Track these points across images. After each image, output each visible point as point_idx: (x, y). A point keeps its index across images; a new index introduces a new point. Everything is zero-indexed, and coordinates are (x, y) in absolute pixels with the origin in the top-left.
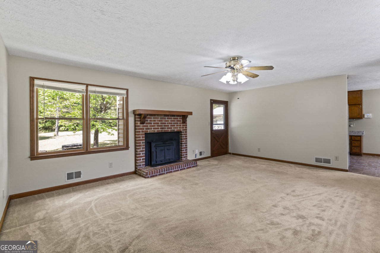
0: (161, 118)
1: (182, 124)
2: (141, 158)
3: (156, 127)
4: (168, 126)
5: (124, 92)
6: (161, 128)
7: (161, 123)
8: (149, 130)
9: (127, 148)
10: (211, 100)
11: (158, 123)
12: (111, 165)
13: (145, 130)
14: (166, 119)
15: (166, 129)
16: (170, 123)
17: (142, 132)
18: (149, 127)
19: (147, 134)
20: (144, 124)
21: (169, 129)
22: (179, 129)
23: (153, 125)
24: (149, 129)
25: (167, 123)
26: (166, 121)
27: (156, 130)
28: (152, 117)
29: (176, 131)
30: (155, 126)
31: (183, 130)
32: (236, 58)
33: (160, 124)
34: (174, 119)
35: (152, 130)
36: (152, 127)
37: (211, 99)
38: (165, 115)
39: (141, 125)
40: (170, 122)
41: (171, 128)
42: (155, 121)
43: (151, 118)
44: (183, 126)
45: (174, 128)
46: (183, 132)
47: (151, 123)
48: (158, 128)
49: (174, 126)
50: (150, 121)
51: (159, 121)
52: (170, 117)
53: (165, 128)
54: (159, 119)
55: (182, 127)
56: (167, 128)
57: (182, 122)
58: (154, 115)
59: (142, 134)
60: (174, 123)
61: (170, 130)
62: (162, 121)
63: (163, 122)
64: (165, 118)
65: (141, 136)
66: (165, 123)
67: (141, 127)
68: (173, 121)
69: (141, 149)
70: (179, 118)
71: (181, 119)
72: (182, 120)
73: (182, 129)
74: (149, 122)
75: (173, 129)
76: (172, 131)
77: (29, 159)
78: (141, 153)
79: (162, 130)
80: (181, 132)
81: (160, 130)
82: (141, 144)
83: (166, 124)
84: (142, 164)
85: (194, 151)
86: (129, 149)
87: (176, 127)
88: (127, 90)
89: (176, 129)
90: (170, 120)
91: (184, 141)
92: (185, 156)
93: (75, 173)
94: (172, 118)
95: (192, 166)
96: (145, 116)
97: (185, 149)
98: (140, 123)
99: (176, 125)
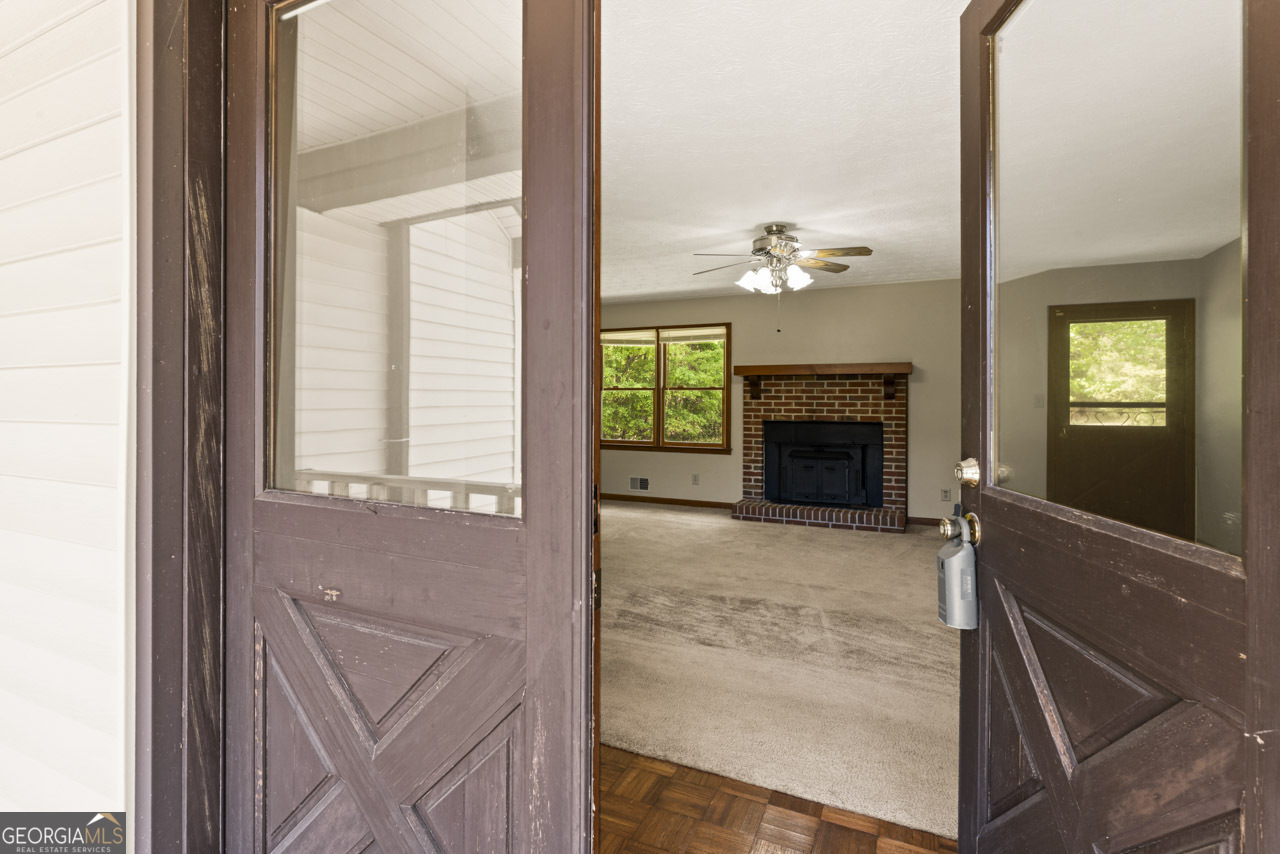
0: (807, 385)
1: (882, 402)
2: (753, 478)
3: (794, 407)
4: (833, 405)
5: (722, 330)
6: (807, 411)
7: (807, 398)
8: (773, 414)
9: (726, 450)
10: (1052, 309)
11: (800, 398)
12: (695, 480)
13: (762, 413)
15: (825, 414)
16: (836, 398)
17: (756, 417)
18: (773, 407)
19: (767, 423)
20: (759, 398)
21: (836, 415)
22: (870, 415)
23: (783, 400)
24: (773, 411)
25: (829, 398)
26: (824, 392)
27: (793, 415)
28: (783, 382)
29: (859, 419)
30: (789, 404)
31: (886, 419)
32: (774, 228)
33: (804, 400)
34: (851, 385)
35: (783, 413)
36: (783, 408)
37: (1052, 306)
38: (821, 377)
39: (753, 401)
40: (837, 394)
41: (843, 412)
42: (790, 391)
43: (780, 385)
44: (886, 405)
45: (850, 411)
46: (890, 426)
47: (780, 398)
48: (800, 411)
49: (854, 405)
50: (777, 391)
51: (803, 391)
52: (837, 381)
53: (822, 411)
54: (804, 388)
55: (882, 408)
56: (828, 411)
57: (883, 394)
58: (790, 377)
59: (757, 423)
60: (851, 398)
61: (836, 417)
62: (812, 392)
63: (816, 394)
64: (822, 385)
65: (753, 427)
66: (823, 398)
67: (754, 407)
68: (849, 391)
69: (753, 457)
70: (870, 382)
71: (879, 384)
72: (883, 389)
73: (882, 416)
74: (773, 394)
75: (847, 414)
76: (845, 420)
78: (753, 465)
79: (812, 417)
80: (881, 424)
81: (804, 414)
82: (753, 445)
83: (826, 401)
84: (753, 491)
85: (946, 492)
86: (732, 452)
87: (859, 408)
88: (728, 326)
89: (859, 415)
90: (837, 389)
91: (891, 453)
92: (894, 498)
93: (641, 480)
94: (844, 385)
95: (881, 526)
96: (756, 380)
97: (893, 478)
98: (753, 398)
99: (859, 403)
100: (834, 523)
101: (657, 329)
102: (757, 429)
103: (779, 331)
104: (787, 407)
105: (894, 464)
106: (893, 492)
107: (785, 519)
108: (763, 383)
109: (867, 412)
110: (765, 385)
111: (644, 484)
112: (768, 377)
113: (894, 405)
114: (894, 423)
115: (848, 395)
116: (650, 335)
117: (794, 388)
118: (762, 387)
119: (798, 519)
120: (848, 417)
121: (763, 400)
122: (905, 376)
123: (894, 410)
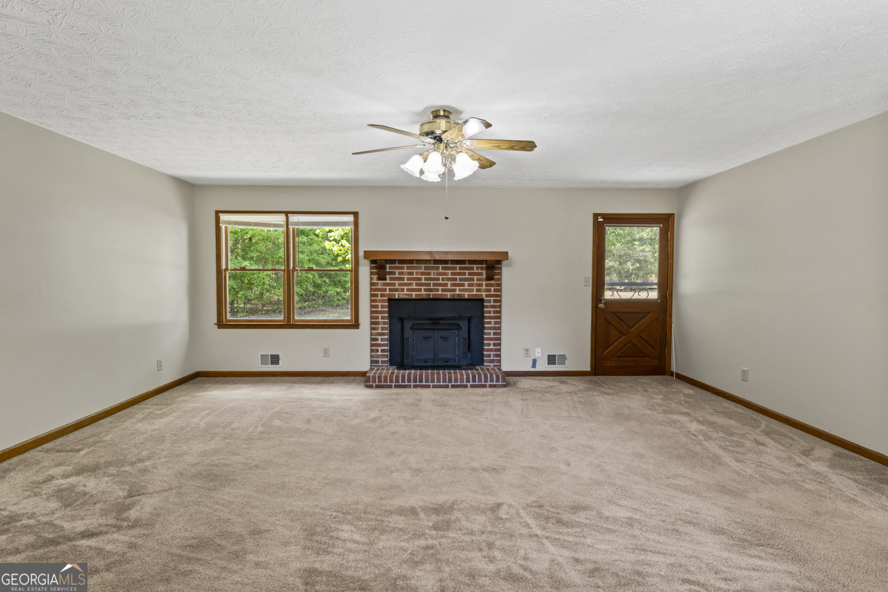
0: (425, 268)
1: (484, 283)
2: (380, 348)
3: (415, 287)
4: (446, 285)
5: (350, 218)
6: (425, 290)
7: (426, 279)
8: (397, 293)
9: (355, 325)
10: (596, 216)
11: (420, 279)
12: (326, 353)
13: (388, 292)
14: (440, 271)
15: (440, 293)
16: (449, 279)
17: (382, 295)
18: (397, 287)
19: (391, 301)
20: (385, 279)
21: (448, 293)
22: (475, 293)
23: (406, 281)
24: (397, 290)
25: (443, 279)
26: (439, 274)
27: (414, 293)
28: (405, 266)
29: (466, 297)
30: (411, 284)
31: (487, 296)
33: (423, 281)
34: (461, 268)
35: (405, 292)
36: (405, 288)
37: (594, 214)
38: (436, 262)
39: (380, 282)
40: (450, 276)
41: (454, 290)
42: (411, 274)
43: (403, 268)
44: (487, 285)
45: (460, 290)
46: (489, 301)
47: (403, 279)
48: (420, 290)
49: (463, 285)
50: (400, 273)
51: (422, 274)
52: (450, 265)
53: (437, 290)
54: (423, 271)
55: (484, 287)
56: (443, 290)
57: (484, 276)
58: (411, 262)
59: (383, 301)
60: (460, 279)
61: (449, 295)
62: (429, 274)
63: (432, 276)
64: (438, 268)
65: (380, 304)
66: (438, 279)
67: (380, 287)
68: (459, 274)
69: (380, 331)
70: (475, 266)
71: (482, 269)
72: (484, 272)
73: (484, 294)
74: (397, 276)
75: (458, 292)
76: (456, 297)
77: (216, 326)
78: (380, 338)
79: (429, 295)
80: (482, 300)
81: (423, 292)
82: (380, 320)
83: (441, 282)
84: (380, 360)
85: (527, 350)
86: (360, 327)
87: (466, 287)
88: (356, 214)
89: (466, 293)
90: (450, 272)
91: (490, 323)
92: (492, 358)
93: (272, 356)
94: (455, 268)
95: (489, 383)
96: (382, 265)
97: (492, 342)
98: (379, 279)
99: (466, 283)
100: (453, 383)
101: (287, 213)
102: (383, 306)
103: (447, 218)
104: (407, 286)
105: (492, 331)
106: (492, 353)
107: (412, 384)
108: (388, 266)
109: (472, 290)
110: (390, 268)
111: (275, 359)
112: (393, 262)
113: (492, 285)
114: (492, 299)
115: (458, 277)
116: (280, 219)
117: (414, 271)
118: (388, 270)
119: (424, 383)
120: (458, 295)
121: (388, 281)
122: (499, 262)
123: (492, 288)
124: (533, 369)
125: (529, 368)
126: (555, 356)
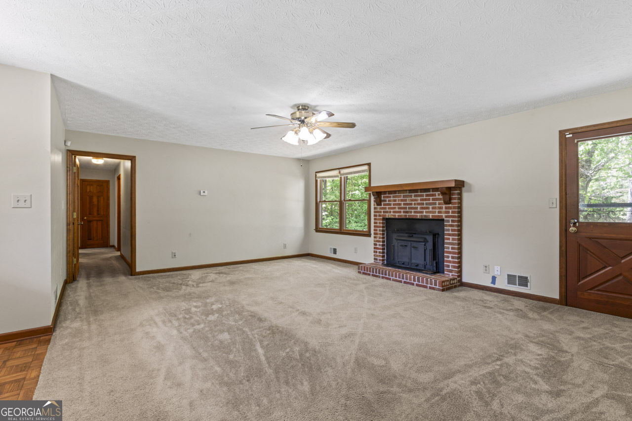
0: (404, 196)
1: (444, 206)
2: (378, 251)
3: (397, 210)
6: (404, 212)
7: (404, 204)
8: (387, 214)
9: (369, 235)
10: (562, 133)
11: (400, 204)
12: (356, 250)
13: (382, 214)
14: (413, 198)
15: (413, 214)
16: (419, 204)
17: (380, 216)
18: (387, 210)
19: (384, 219)
20: (381, 205)
21: (418, 214)
22: (437, 214)
23: (392, 206)
24: (387, 212)
25: (415, 204)
26: (412, 200)
27: (397, 214)
28: (392, 195)
29: (431, 217)
30: (395, 208)
31: (446, 217)
33: (402, 206)
34: (427, 195)
35: (392, 214)
36: (392, 211)
37: (560, 132)
38: (411, 191)
39: (378, 207)
40: (419, 202)
41: (422, 212)
42: (395, 201)
43: (390, 197)
44: (446, 208)
45: (426, 212)
46: (448, 221)
47: (390, 204)
48: (400, 212)
49: (428, 208)
50: (389, 201)
51: (402, 200)
52: (419, 194)
54: (402, 198)
55: (444, 210)
56: (415, 212)
57: (443, 201)
58: (395, 192)
59: (379, 219)
60: (426, 204)
61: (419, 216)
62: (406, 200)
63: (408, 202)
64: (411, 196)
65: (378, 221)
66: (411, 204)
67: (378, 210)
68: (426, 200)
69: (378, 239)
70: (437, 193)
71: (441, 195)
73: (444, 215)
74: (387, 202)
75: (424, 214)
76: (423, 218)
77: (315, 231)
78: (378, 243)
79: (406, 215)
80: (442, 220)
81: (402, 214)
82: (378, 232)
83: (413, 206)
84: (378, 258)
85: (486, 267)
86: (371, 236)
87: (431, 210)
88: (369, 164)
89: (431, 215)
90: (419, 198)
91: (449, 239)
92: (450, 268)
93: (334, 249)
94: (422, 196)
95: (429, 285)
96: (379, 194)
97: (450, 255)
98: (378, 205)
99: (431, 207)
100: (406, 280)
101: (339, 169)
102: (380, 223)
105: (450, 246)
106: (450, 264)
108: (382, 196)
109: (435, 212)
110: (384, 197)
111: (335, 251)
112: (385, 193)
113: (450, 208)
114: (450, 219)
115: (425, 202)
116: (335, 173)
117: (397, 199)
118: (382, 199)
120: (425, 216)
121: (382, 206)
122: (460, 188)
123: (450, 211)
124: (492, 286)
125: (489, 284)
126: (515, 276)
